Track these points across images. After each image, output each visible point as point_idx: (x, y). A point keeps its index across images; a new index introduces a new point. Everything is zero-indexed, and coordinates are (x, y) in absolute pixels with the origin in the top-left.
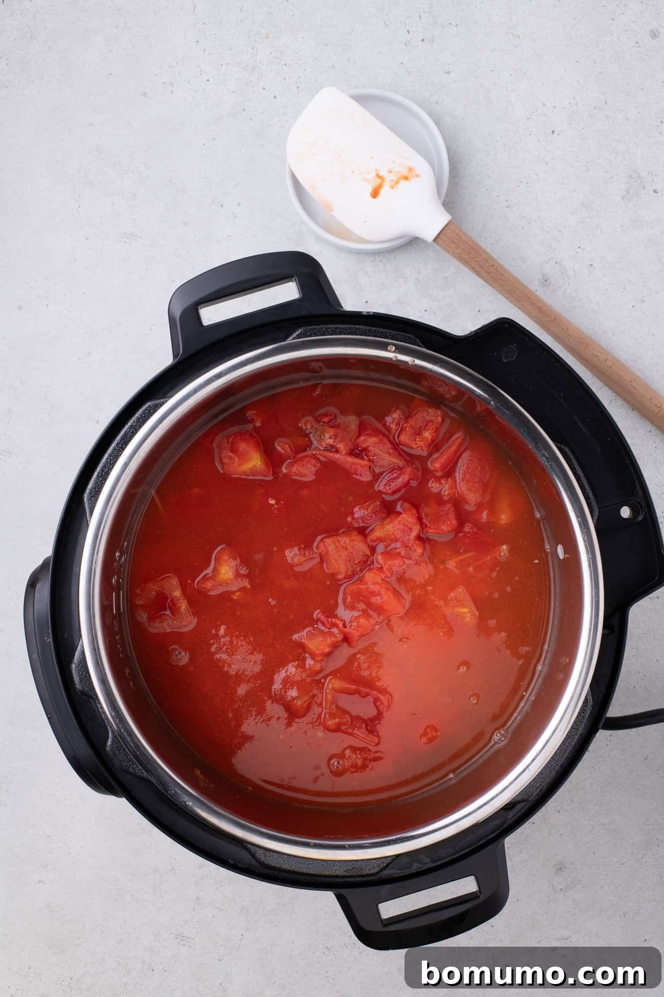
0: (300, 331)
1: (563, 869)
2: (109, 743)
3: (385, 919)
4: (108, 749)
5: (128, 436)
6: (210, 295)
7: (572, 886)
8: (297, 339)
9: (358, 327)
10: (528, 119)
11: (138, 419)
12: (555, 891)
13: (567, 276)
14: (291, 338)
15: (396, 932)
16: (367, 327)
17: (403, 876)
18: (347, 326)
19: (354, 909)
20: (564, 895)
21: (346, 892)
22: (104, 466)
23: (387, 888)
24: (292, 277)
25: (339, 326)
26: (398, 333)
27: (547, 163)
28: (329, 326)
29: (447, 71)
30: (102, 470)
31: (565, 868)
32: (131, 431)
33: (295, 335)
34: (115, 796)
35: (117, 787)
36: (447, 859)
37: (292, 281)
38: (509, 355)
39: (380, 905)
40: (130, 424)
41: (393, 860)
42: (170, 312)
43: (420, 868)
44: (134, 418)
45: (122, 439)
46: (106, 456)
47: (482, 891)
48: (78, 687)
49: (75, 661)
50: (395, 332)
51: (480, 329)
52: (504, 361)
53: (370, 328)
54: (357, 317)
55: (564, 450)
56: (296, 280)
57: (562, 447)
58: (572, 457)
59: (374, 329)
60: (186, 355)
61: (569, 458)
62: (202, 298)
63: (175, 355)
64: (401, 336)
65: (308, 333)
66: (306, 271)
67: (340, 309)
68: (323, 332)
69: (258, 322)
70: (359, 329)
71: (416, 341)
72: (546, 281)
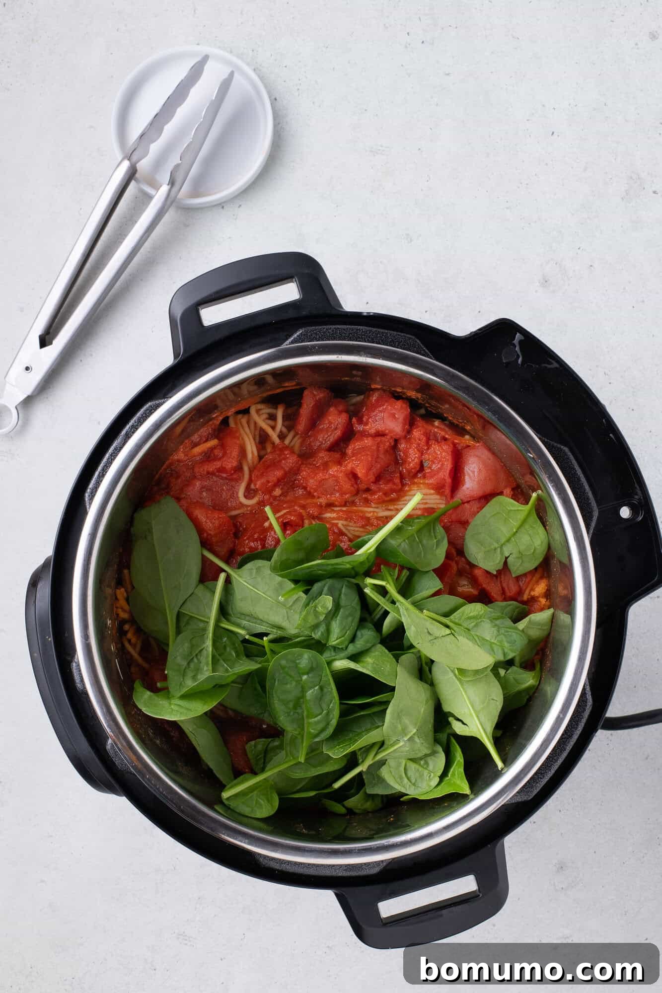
0: (298, 333)
1: (564, 868)
3: (384, 918)
4: (109, 748)
6: (209, 295)
7: (573, 885)
8: (293, 344)
9: (359, 327)
10: (528, 120)
11: (139, 419)
12: (556, 890)
13: (567, 277)
14: (287, 342)
16: (367, 328)
18: (348, 326)
20: (565, 894)
21: (345, 891)
22: (106, 466)
24: (293, 277)
25: (339, 327)
26: (399, 333)
27: (547, 164)
28: (329, 326)
29: (447, 73)
30: (103, 470)
31: (566, 867)
33: (291, 339)
34: (116, 794)
35: (116, 786)
37: (293, 282)
38: (509, 355)
39: (379, 904)
40: (131, 424)
42: (171, 313)
44: (136, 417)
46: (107, 456)
47: (481, 890)
48: (79, 685)
49: (76, 660)
50: (395, 333)
51: (480, 330)
52: (504, 361)
53: (370, 328)
54: (357, 318)
55: (564, 450)
56: (296, 281)
57: (562, 447)
58: (572, 457)
59: (375, 329)
60: (187, 355)
61: (568, 458)
62: (202, 299)
63: (176, 355)
64: (401, 336)
65: (309, 334)
66: (307, 271)
67: (342, 310)
68: (324, 332)
69: (259, 322)
70: (359, 329)
71: (416, 342)
72: (546, 282)
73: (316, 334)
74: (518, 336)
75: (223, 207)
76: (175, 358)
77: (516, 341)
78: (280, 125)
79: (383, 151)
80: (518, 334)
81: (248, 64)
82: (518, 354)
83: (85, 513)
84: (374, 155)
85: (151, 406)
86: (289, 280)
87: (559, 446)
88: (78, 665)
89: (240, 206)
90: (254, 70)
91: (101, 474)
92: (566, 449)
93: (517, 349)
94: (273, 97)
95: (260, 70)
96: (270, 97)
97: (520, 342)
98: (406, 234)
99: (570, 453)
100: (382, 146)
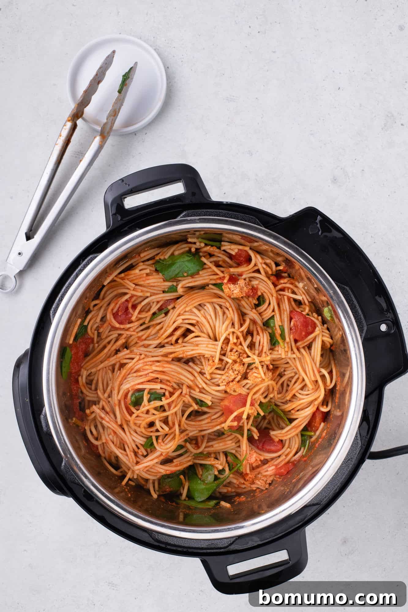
0: (185, 213)
1: (347, 542)
2: (63, 464)
3: (231, 575)
4: (62, 467)
7: (352, 552)
8: (183, 218)
9: (221, 211)
10: (324, 80)
12: (342, 556)
13: (348, 176)
14: (179, 217)
16: (226, 212)
17: (242, 549)
18: (214, 210)
19: (212, 569)
20: (348, 557)
21: (206, 558)
22: (63, 294)
23: (231, 557)
24: (180, 179)
25: (209, 210)
26: (245, 215)
27: (335, 107)
28: (203, 210)
29: (274, 51)
30: (61, 296)
33: (181, 215)
34: (67, 496)
35: (67, 491)
36: (270, 539)
37: (181, 182)
38: (313, 229)
39: (228, 567)
40: (79, 268)
41: (236, 539)
42: (105, 200)
43: (253, 544)
47: (291, 559)
48: (45, 429)
49: (43, 414)
50: (243, 215)
51: (296, 214)
52: (310, 233)
53: (228, 212)
54: (219, 205)
55: (346, 289)
57: (345, 287)
58: (351, 293)
59: (231, 212)
60: (114, 227)
61: (348, 294)
62: (125, 192)
63: (108, 226)
64: (247, 217)
65: (190, 215)
66: (189, 176)
67: (210, 200)
68: (199, 214)
71: (256, 220)
72: (335, 180)
73: (194, 214)
74: (319, 218)
75: (136, 134)
76: (107, 228)
77: (318, 221)
78: (171, 84)
79: (235, 99)
80: (319, 216)
81: (151, 46)
82: (319, 229)
83: (50, 323)
84: (229, 102)
85: (92, 258)
86: (178, 181)
87: (343, 286)
88: (45, 416)
89: (146, 133)
90: (155, 50)
91: (60, 299)
92: (348, 288)
93: (318, 226)
94: (167, 67)
95: (158, 50)
96: (164, 67)
97: (320, 221)
98: (249, 151)
99: (349, 291)
100: (233, 96)
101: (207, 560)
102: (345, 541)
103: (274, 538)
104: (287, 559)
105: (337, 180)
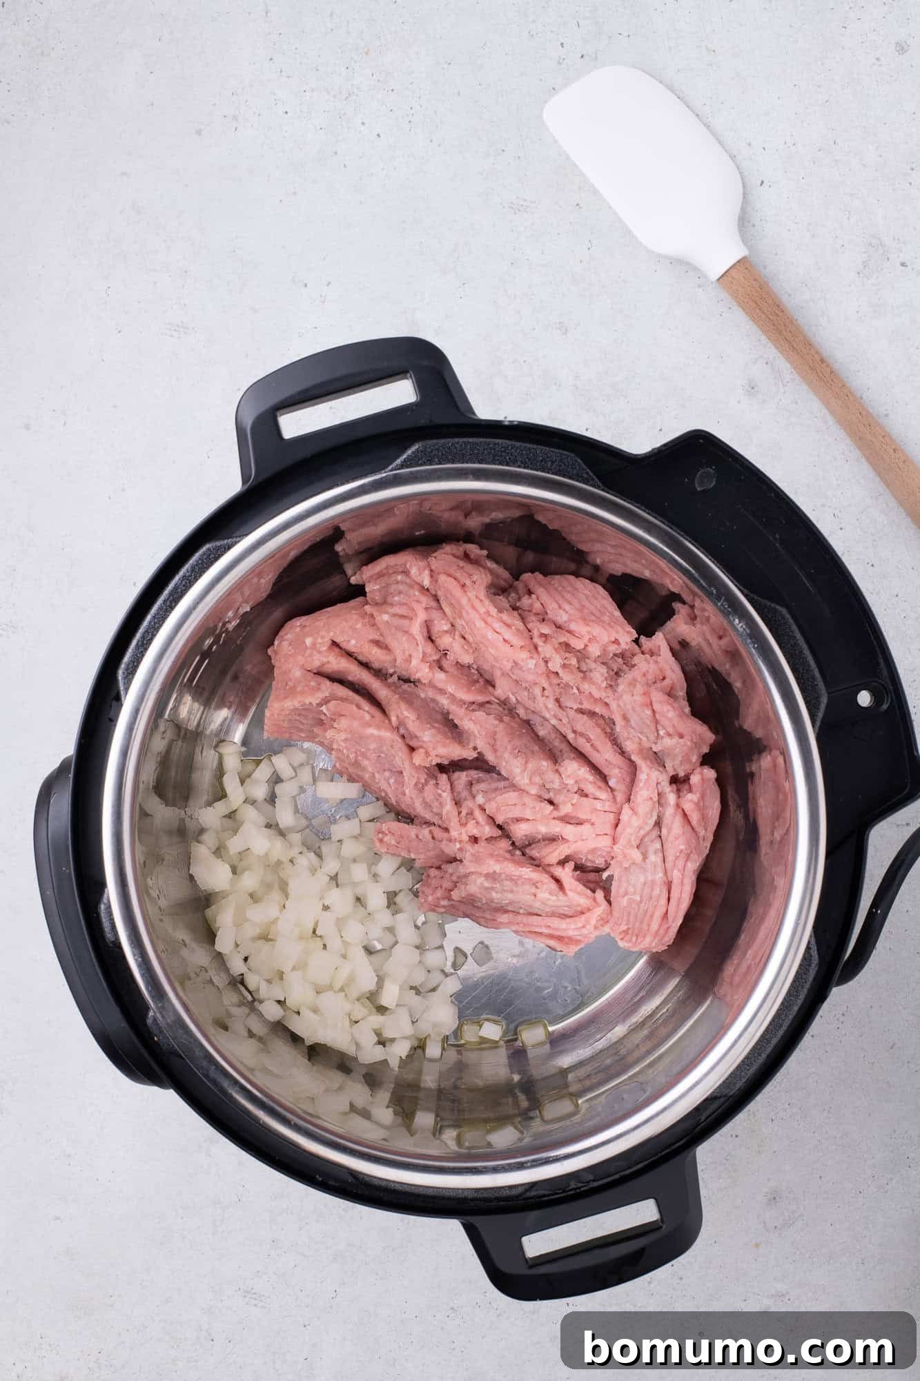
0: (417, 446)
1: (778, 1199)
2: (151, 1015)
3: (530, 1258)
4: (150, 1021)
5: (179, 590)
6: (292, 397)
7: (791, 1222)
9: (497, 441)
11: (193, 568)
12: (768, 1230)
13: (782, 381)
15: (545, 1276)
16: (509, 442)
18: (482, 440)
19: (489, 1245)
20: (780, 1234)
21: (476, 1220)
22: (146, 632)
23: (533, 1215)
24: (407, 372)
25: (470, 440)
26: (552, 450)
28: (457, 440)
30: (143, 637)
31: (780, 1198)
32: (184, 583)
34: (162, 1087)
35: (162, 1075)
36: (617, 1176)
37: (407, 378)
38: (704, 480)
39: (525, 1240)
40: (181, 573)
42: (239, 419)
43: (579, 1188)
44: (187, 566)
45: (171, 594)
46: (149, 618)
47: (665, 1220)
48: (109, 936)
49: (105, 900)
50: (547, 448)
51: (665, 445)
52: (699, 489)
53: (513, 443)
54: (495, 429)
55: (781, 612)
56: (411, 377)
57: (778, 607)
58: (791, 621)
59: (519, 444)
60: (260, 479)
61: (785, 623)
62: (282, 402)
63: (245, 479)
64: (556, 454)
65: (429, 450)
66: (425, 363)
67: (473, 416)
68: (449, 448)
69: (360, 434)
70: (498, 444)
71: (576, 461)
72: (753, 388)
73: (438, 450)
76: (244, 482)
79: (528, 207)
83: (119, 703)
84: (515, 213)
86: (402, 376)
87: (773, 605)
88: (109, 907)
91: (140, 643)
92: (784, 611)
98: (560, 323)
99: (788, 616)
100: (525, 200)
101: (477, 1225)
102: (773, 1199)
103: (627, 1172)
104: (655, 1219)
105: (756, 390)
